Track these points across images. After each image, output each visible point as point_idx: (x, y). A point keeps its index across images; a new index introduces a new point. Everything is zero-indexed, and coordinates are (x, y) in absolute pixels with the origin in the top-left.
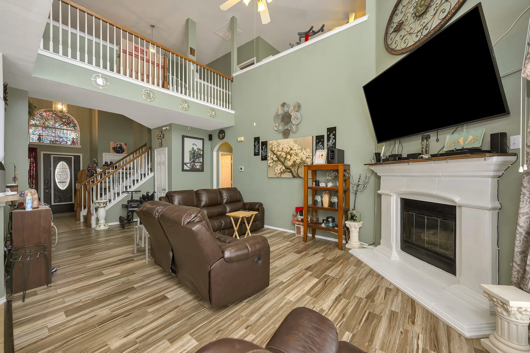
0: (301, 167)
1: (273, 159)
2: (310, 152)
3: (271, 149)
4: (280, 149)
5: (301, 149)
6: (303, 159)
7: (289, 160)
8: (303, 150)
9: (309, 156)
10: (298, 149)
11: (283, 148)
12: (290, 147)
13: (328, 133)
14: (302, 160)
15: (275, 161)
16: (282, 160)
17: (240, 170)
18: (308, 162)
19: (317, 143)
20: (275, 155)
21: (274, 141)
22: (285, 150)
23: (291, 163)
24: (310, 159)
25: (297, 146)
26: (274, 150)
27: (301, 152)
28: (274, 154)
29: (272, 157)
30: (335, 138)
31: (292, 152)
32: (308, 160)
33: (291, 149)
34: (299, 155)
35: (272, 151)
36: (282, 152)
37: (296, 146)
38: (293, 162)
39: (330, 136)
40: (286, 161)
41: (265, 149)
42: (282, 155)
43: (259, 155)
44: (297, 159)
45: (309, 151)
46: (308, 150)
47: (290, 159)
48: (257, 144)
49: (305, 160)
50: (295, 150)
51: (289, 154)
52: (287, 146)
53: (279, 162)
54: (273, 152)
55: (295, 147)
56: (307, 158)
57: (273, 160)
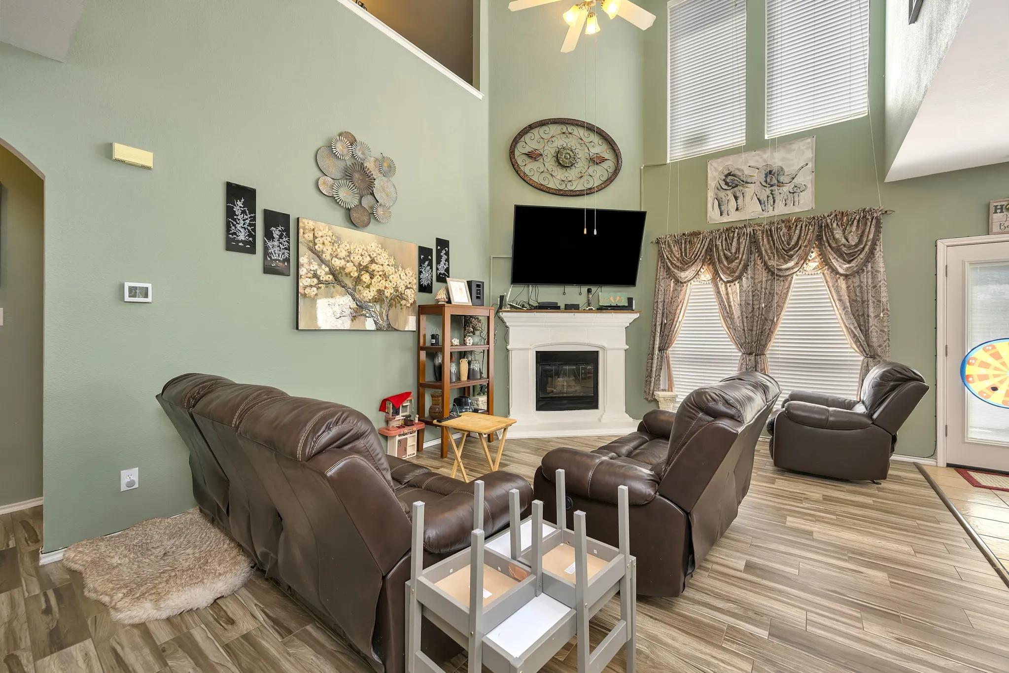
0: (396, 307)
1: (315, 276)
2: (412, 276)
3: (311, 245)
4: (343, 254)
5: (396, 266)
6: (400, 289)
7: (368, 287)
8: (400, 269)
9: (410, 283)
10: (388, 265)
11: (350, 253)
12: (370, 255)
13: (439, 248)
14: (398, 290)
15: (327, 283)
16: (349, 282)
17: (127, 298)
18: (409, 296)
19: (421, 263)
20: (323, 266)
21: (321, 225)
22: (357, 258)
23: (373, 295)
24: (413, 292)
25: (387, 256)
26: (323, 252)
27: (396, 272)
28: (322, 261)
29: (315, 271)
30: (447, 260)
31: (373, 267)
32: (408, 292)
33: (372, 261)
34: (391, 277)
35: (313, 250)
36: (348, 262)
37: (383, 255)
38: (376, 294)
39: (442, 254)
40: (360, 287)
41: (281, 237)
42: (347, 271)
43: (252, 251)
44: (386, 288)
45: (411, 274)
46: (409, 271)
47: (371, 284)
48: (243, 212)
49: (403, 292)
50: (382, 265)
51: (367, 271)
52: (361, 251)
53: (338, 287)
54: (318, 256)
55: (382, 259)
56: (407, 288)
57: (318, 279)
